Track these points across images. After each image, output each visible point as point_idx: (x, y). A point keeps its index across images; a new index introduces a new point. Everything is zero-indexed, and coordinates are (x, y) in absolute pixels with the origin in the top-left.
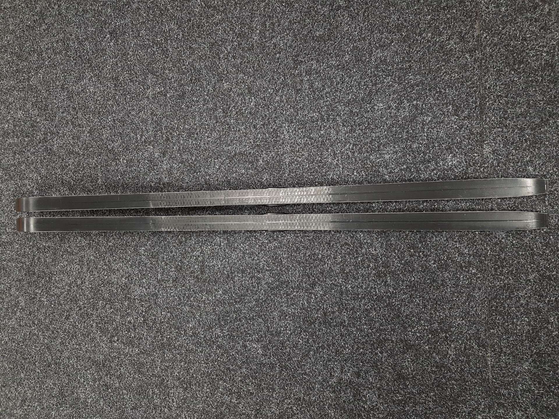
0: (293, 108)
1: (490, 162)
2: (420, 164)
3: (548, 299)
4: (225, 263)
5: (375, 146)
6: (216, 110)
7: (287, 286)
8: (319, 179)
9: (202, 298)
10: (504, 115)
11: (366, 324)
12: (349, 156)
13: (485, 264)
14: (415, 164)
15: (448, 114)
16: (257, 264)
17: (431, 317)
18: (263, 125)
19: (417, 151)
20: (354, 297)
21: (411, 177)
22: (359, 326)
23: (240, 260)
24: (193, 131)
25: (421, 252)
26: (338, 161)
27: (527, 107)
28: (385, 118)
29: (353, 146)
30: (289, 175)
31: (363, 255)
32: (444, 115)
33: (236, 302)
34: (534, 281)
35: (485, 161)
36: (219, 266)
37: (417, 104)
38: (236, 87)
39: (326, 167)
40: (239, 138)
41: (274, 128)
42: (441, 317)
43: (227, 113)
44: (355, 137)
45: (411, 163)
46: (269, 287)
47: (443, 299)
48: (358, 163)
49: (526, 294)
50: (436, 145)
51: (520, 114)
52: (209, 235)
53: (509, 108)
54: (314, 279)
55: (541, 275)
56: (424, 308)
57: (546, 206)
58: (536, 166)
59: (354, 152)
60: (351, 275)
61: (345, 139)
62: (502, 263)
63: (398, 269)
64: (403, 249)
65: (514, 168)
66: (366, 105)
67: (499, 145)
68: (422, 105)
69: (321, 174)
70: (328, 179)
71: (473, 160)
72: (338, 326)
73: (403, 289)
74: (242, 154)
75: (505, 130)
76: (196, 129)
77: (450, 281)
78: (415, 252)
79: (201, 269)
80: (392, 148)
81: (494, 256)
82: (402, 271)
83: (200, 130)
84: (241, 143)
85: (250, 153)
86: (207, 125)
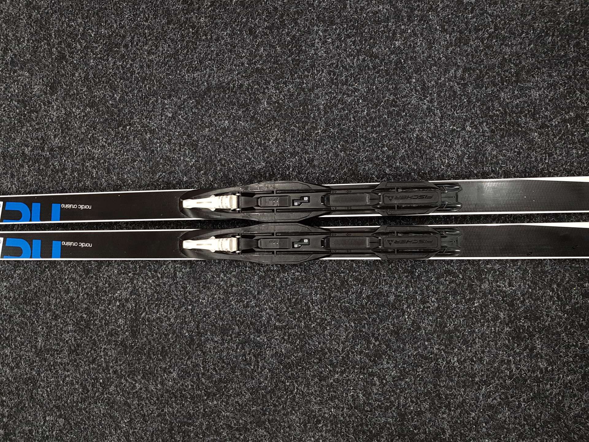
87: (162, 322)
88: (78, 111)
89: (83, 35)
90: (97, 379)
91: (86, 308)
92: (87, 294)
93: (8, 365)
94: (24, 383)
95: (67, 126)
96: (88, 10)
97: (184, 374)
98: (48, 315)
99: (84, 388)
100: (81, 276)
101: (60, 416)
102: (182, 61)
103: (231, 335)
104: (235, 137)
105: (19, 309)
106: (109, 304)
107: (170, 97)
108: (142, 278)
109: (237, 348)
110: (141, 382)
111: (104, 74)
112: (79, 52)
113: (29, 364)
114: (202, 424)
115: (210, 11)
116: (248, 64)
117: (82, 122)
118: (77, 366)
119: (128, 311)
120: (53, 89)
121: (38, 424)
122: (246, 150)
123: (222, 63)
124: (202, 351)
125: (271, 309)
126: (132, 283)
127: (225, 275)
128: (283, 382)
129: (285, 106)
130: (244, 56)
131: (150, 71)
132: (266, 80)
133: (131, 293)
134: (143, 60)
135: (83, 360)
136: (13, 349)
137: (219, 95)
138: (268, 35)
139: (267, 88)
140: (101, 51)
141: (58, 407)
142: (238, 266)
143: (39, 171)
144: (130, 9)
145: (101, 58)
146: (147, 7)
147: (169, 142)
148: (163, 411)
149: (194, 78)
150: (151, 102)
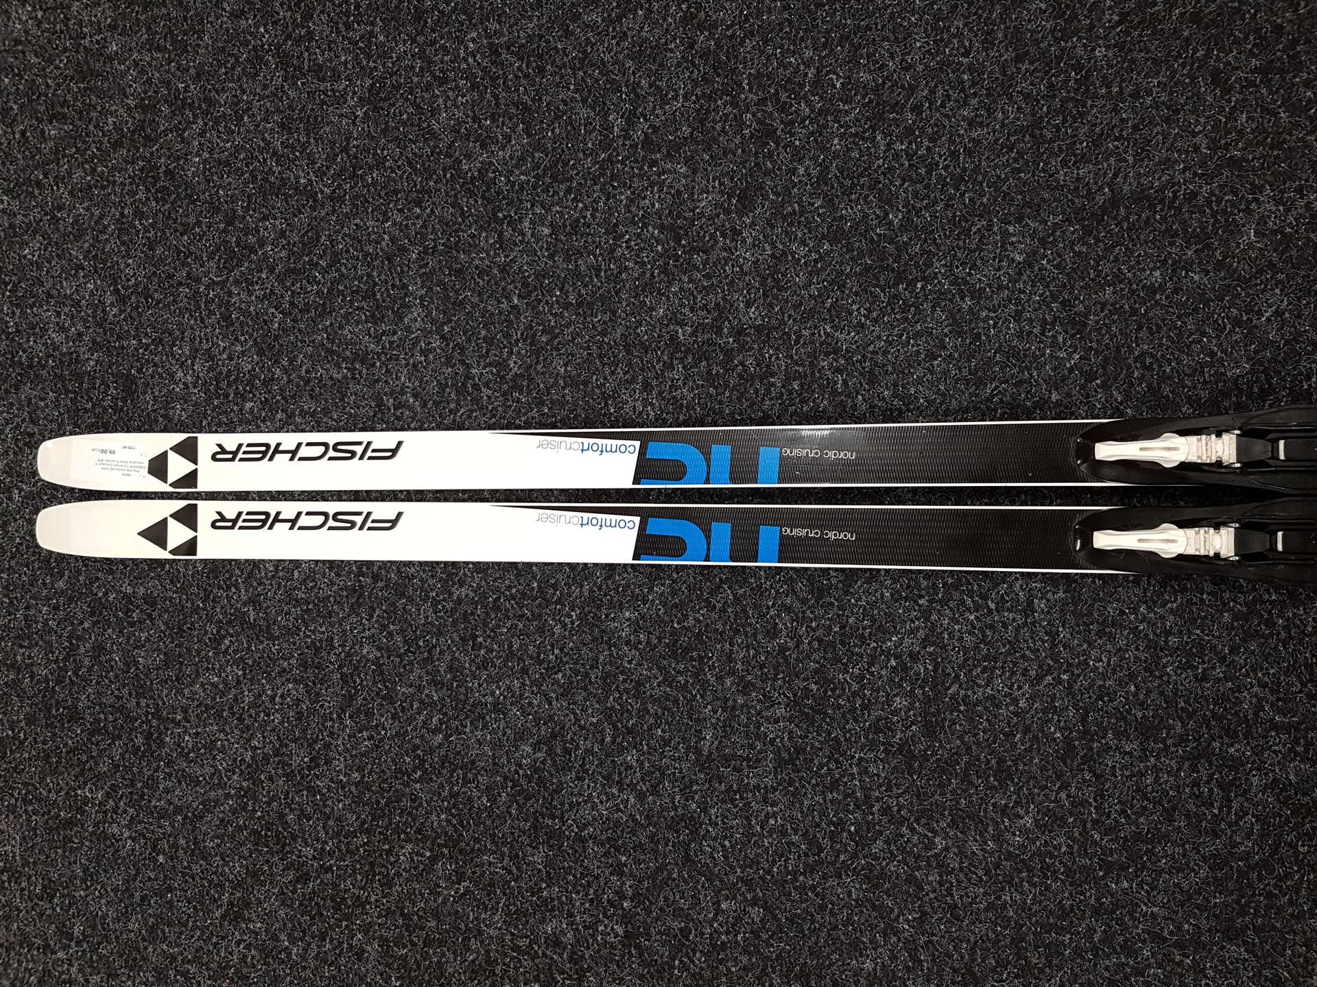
87: (998, 707)
88: (803, 251)
89: (815, 84)
90: (841, 824)
91: (816, 671)
92: (820, 640)
93: (632, 786)
94: (669, 827)
95: (778, 281)
96: (828, 32)
97: (1052, 820)
98: (728, 682)
99: (812, 841)
100: (804, 601)
101: (754, 903)
102: (1052, 141)
103: (1164, 741)
104: (1180, 305)
105: (660, 668)
106: (871, 664)
107: (1019, 220)
108: (951, 609)
109: (1179, 769)
110: (947, 834)
111: (865, 169)
112: (807, 122)
113: (682, 787)
114: (1091, 930)
115: (1119, 35)
116: (1208, 148)
117: (810, 273)
118: (794, 795)
119: (917, 680)
120: (746, 204)
121: (701, 917)
122: (1204, 334)
123: (1147, 145)
124: (1094, 772)
125: (1263, 686)
126: (927, 620)
127: (1149, 609)
128: (1290, 845)
129: (1298, 239)
130: (1200, 132)
131: (973, 162)
132: (1252, 184)
133: (925, 642)
134: (958, 140)
135: (809, 783)
136: (644, 754)
137: (1140, 216)
138: (1257, 86)
139: (1257, 200)
140: (857, 120)
141: (748, 883)
142: (1183, 590)
143: (710, 377)
144: (926, 29)
145: (856, 135)
146: (965, 25)
147: (1018, 316)
148: (998, 898)
149: (1078, 179)
150: (974, 229)
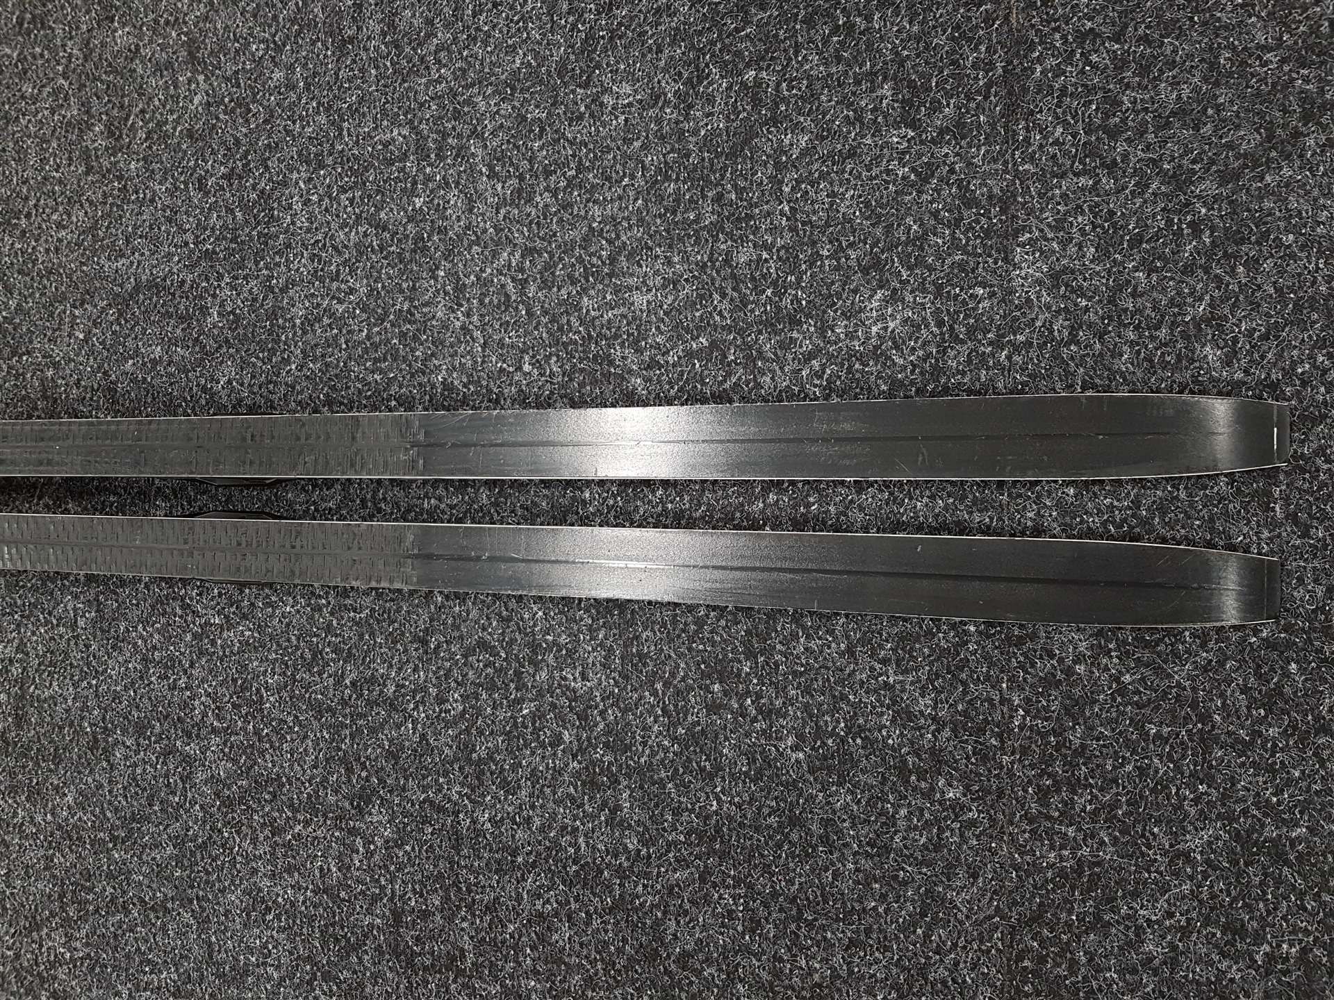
0: (327, 110)
1: (1039, 324)
2: (760, 332)
3: (1266, 948)
4: (85, 693)
5: (600, 257)
6: (90, 127)
7: (275, 796)
8: (400, 388)
9: (15, 814)
10: (1107, 116)
11: (536, 972)
12: (508, 296)
13: (1002, 768)
14: (740, 332)
15: (875, 121)
16: (185, 705)
17: (777, 974)
18: (228, 177)
19: (753, 279)
20: (498, 862)
21: (727, 385)
22: (512, 977)
23: (133, 684)
24: (19, 204)
25: (748, 693)
26: (468, 314)
27: (1205, 80)
28: (637, 144)
29: (523, 256)
30: (300, 368)
31: (540, 694)
32: (862, 124)
33: (114, 839)
34: (1208, 862)
35: (1016, 319)
36: (70, 702)
37: (758, 82)
38: (151, 42)
39: (426, 340)
40: (151, 225)
41: (262, 192)
42: (816, 977)
43: (120, 136)
44: (531, 223)
45: (729, 329)
46: (217, 795)
47: (826, 901)
48: (538, 323)
49: (1170, 915)
50: (826, 253)
51: (1173, 114)
52: (44, 584)
53: (1128, 86)
54: (367, 779)
55: (1237, 837)
56: (753, 931)
57: (1273, 524)
58: (1235, 340)
59: (526, 280)
60: (492, 774)
61: (495, 227)
62: (1071, 766)
63: (662, 761)
64: (683, 679)
65: (1138, 352)
66: (573, 92)
67: (1080, 248)
68: (778, 84)
69: (410, 366)
70: (433, 386)
71: (967, 316)
72: (440, 972)
73: (675, 843)
74: (157, 286)
75: (1107, 183)
76: (27, 198)
77: (853, 826)
78: (725, 693)
79: (18, 708)
80: (658, 266)
81: (1039, 733)
82: (676, 770)
83: (38, 200)
84: (156, 242)
85: (183, 282)
86: (60, 182)
